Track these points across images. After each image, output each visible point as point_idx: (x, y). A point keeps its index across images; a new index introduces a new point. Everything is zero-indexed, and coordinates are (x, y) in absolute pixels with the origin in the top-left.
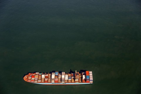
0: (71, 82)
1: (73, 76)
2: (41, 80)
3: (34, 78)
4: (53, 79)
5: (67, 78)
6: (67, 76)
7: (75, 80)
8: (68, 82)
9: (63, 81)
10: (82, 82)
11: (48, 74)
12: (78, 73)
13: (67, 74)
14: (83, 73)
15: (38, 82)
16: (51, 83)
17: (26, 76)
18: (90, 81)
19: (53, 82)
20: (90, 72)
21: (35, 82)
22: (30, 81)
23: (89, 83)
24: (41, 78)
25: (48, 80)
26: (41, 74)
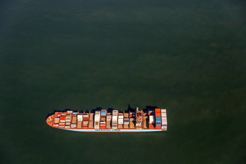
0: (129, 129)
1: (132, 117)
2: (76, 123)
3: (64, 121)
4: (97, 123)
5: (121, 121)
6: (122, 117)
7: (135, 125)
8: (123, 129)
9: (115, 126)
10: (148, 128)
11: (88, 113)
12: (142, 112)
13: (122, 114)
14: (150, 112)
15: (71, 128)
16: (94, 128)
17: (50, 117)
18: (162, 127)
19: (97, 127)
20: (162, 111)
21: (66, 127)
22: (57, 125)
23: (161, 130)
24: (77, 120)
25: (88, 124)
26: (77, 113)
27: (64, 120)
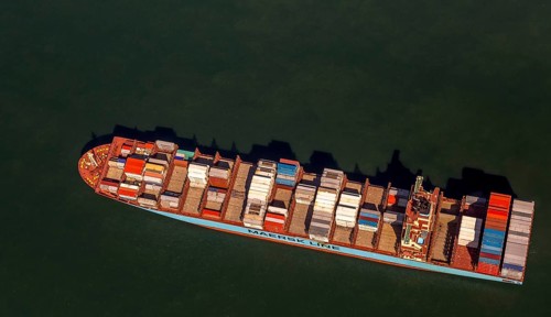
0: (375, 249)
1: (393, 209)
2: (181, 195)
3: (139, 177)
4: (256, 208)
5: (347, 217)
6: (355, 201)
7: (399, 241)
8: (353, 245)
9: (321, 232)
10: (448, 263)
11: (234, 159)
12: (435, 194)
13: (357, 186)
14: (471, 199)
15: (160, 208)
16: (241, 225)
17: (90, 155)
18: (505, 271)
19: (254, 222)
20: (519, 206)
21: (142, 201)
22: (113, 189)
24: (187, 181)
25: (225, 204)
26: (191, 154)
27: (139, 172)
